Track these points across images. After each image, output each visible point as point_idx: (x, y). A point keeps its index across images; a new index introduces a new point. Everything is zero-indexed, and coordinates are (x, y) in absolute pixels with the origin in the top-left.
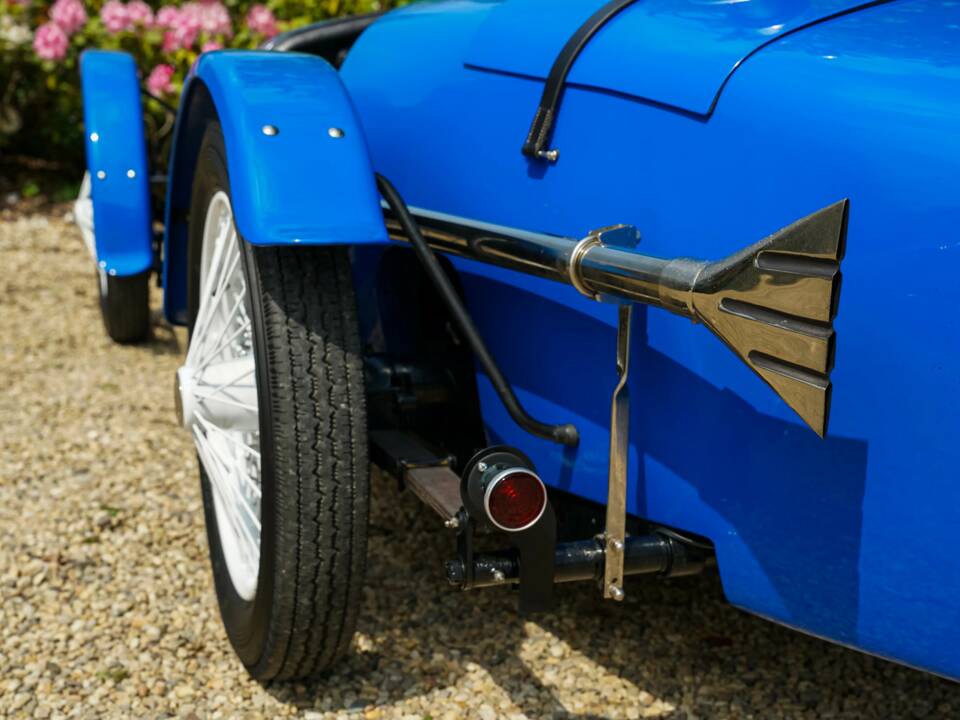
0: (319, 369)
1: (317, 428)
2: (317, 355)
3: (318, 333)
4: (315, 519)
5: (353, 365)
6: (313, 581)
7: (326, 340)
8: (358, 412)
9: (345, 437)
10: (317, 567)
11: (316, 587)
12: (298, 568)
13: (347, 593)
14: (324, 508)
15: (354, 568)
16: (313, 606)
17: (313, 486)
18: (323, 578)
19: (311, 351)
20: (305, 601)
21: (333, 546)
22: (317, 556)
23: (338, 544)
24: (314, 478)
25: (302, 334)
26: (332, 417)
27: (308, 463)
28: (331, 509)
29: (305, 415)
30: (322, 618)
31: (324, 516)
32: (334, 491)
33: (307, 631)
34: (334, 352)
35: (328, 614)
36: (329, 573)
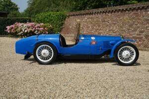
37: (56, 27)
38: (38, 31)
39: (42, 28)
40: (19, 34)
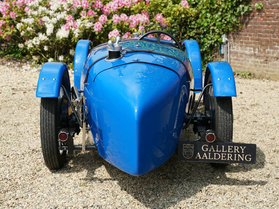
0: (47, 116)
1: (46, 125)
2: (47, 114)
3: (48, 110)
4: (46, 139)
5: (53, 116)
6: (47, 150)
7: (49, 112)
8: (53, 123)
9: (51, 127)
10: (48, 147)
11: (48, 151)
12: (45, 147)
13: (54, 152)
14: (48, 138)
15: (54, 148)
16: (48, 154)
17: (46, 134)
18: (49, 149)
19: (46, 113)
20: (47, 153)
21: (50, 144)
22: (47, 145)
23: (51, 144)
24: (46, 133)
25: (45, 111)
26: (49, 124)
27: (45, 131)
28: (49, 138)
29: (45, 123)
30: (50, 156)
31: (48, 139)
32: (49, 135)
33: (48, 158)
34: (50, 113)
35: (51, 156)
36: (50, 148)
37: (212, 11)
38: (123, 29)
39: (143, 18)
40: (29, 44)
